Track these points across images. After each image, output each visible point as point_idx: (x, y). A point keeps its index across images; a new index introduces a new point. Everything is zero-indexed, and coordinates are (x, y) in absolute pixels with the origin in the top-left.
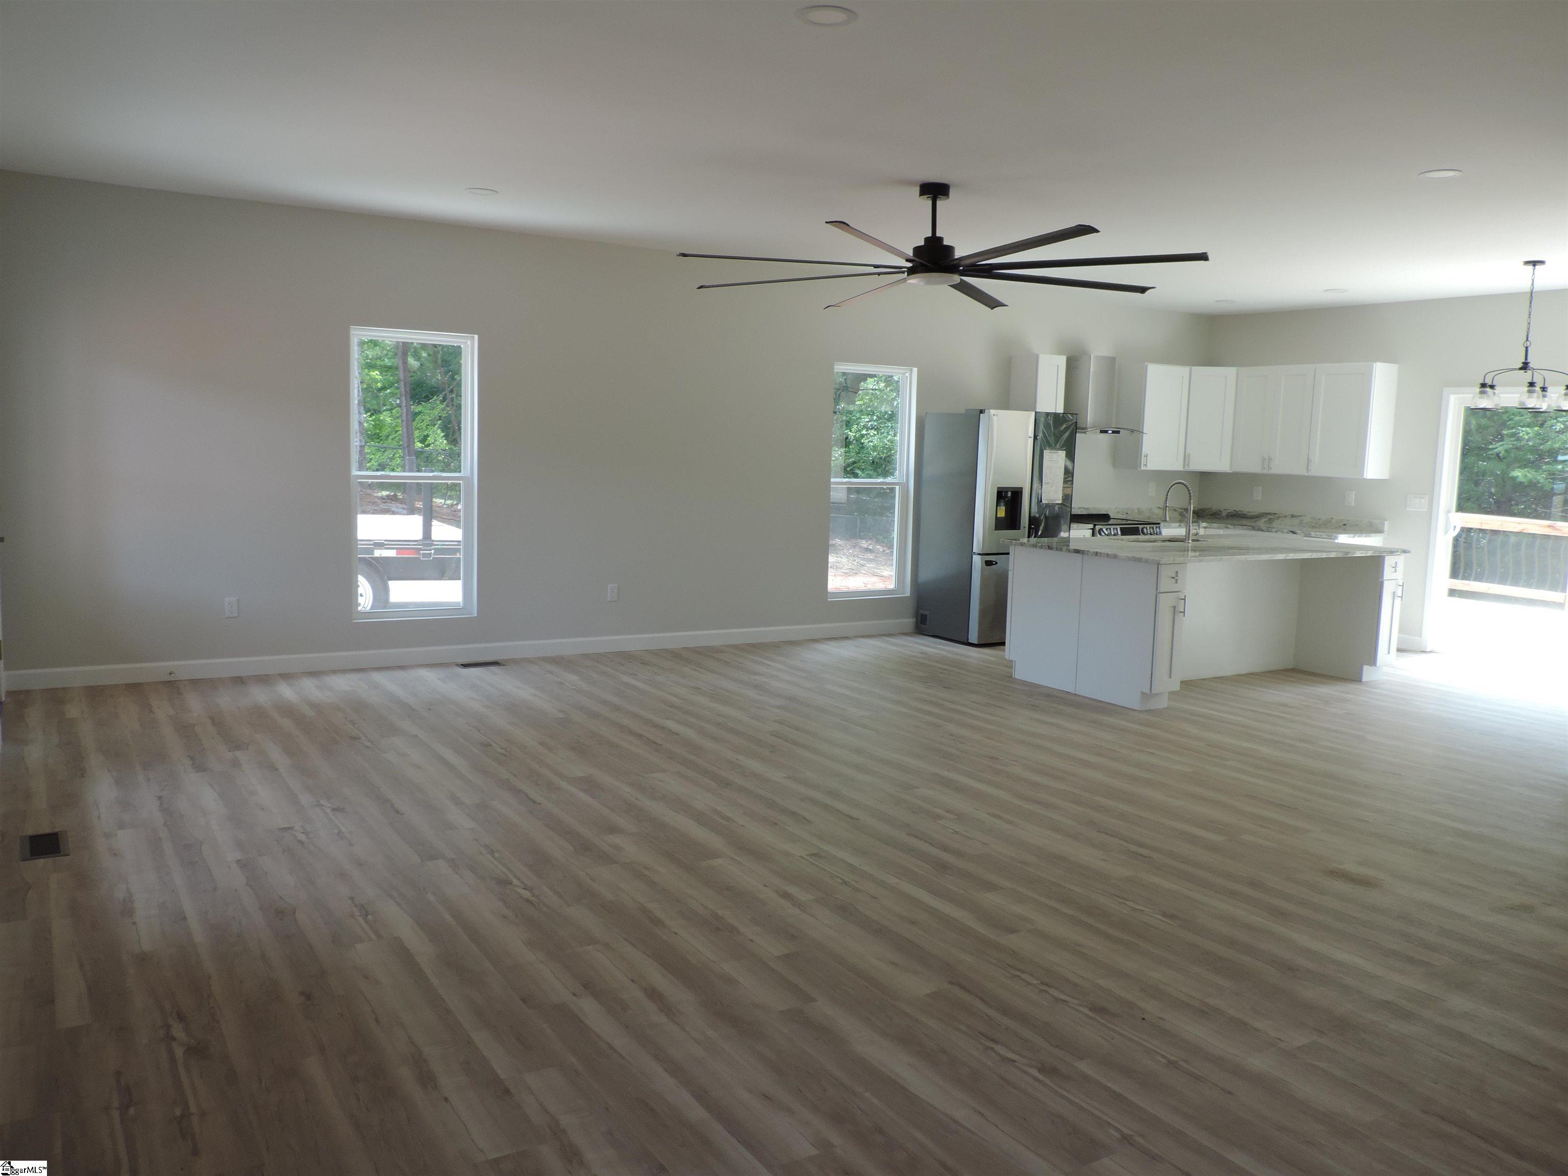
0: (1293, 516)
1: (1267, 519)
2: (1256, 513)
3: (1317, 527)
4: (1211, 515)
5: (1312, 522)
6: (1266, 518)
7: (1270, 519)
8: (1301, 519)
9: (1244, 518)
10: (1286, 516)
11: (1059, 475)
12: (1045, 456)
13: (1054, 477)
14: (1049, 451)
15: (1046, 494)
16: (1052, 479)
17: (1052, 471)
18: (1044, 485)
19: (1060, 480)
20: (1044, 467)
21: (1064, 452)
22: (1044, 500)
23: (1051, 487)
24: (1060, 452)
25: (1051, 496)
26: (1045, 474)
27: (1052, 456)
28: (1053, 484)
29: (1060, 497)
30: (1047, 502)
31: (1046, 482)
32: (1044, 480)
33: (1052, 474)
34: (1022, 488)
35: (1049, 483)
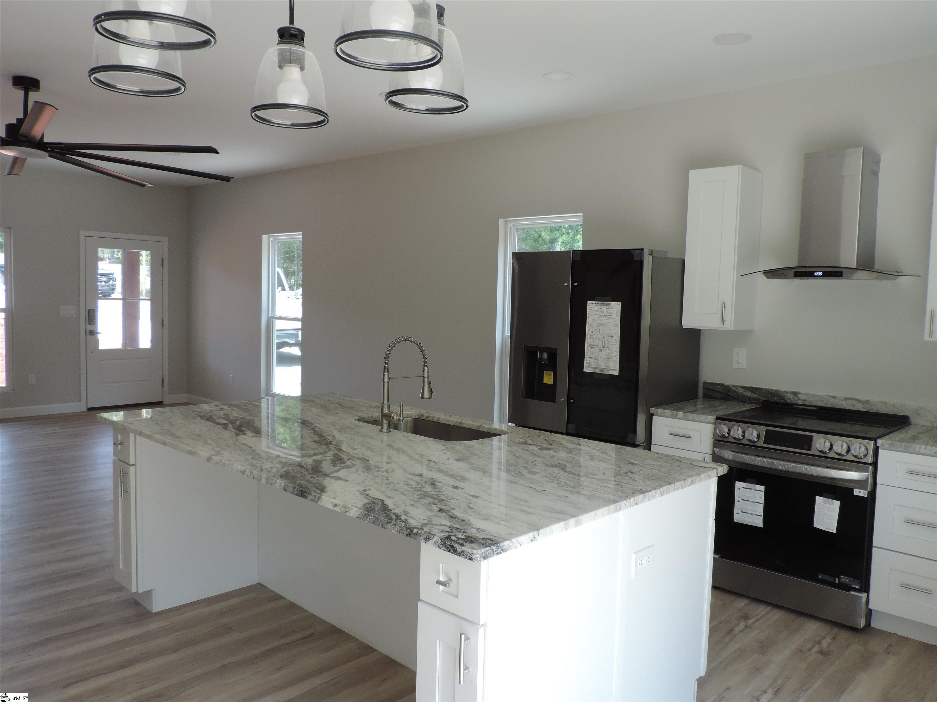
11: (613, 335)
12: (590, 309)
13: (604, 338)
14: (595, 302)
15: (591, 360)
16: (601, 340)
17: (600, 330)
18: (587, 348)
19: (615, 341)
20: (588, 324)
21: (619, 304)
22: (586, 367)
23: (600, 351)
24: (613, 304)
25: (599, 364)
26: (588, 333)
27: (600, 310)
28: (603, 348)
29: (615, 365)
30: (592, 371)
31: (591, 343)
32: (588, 341)
33: (600, 333)
34: (556, 349)
35: (596, 346)
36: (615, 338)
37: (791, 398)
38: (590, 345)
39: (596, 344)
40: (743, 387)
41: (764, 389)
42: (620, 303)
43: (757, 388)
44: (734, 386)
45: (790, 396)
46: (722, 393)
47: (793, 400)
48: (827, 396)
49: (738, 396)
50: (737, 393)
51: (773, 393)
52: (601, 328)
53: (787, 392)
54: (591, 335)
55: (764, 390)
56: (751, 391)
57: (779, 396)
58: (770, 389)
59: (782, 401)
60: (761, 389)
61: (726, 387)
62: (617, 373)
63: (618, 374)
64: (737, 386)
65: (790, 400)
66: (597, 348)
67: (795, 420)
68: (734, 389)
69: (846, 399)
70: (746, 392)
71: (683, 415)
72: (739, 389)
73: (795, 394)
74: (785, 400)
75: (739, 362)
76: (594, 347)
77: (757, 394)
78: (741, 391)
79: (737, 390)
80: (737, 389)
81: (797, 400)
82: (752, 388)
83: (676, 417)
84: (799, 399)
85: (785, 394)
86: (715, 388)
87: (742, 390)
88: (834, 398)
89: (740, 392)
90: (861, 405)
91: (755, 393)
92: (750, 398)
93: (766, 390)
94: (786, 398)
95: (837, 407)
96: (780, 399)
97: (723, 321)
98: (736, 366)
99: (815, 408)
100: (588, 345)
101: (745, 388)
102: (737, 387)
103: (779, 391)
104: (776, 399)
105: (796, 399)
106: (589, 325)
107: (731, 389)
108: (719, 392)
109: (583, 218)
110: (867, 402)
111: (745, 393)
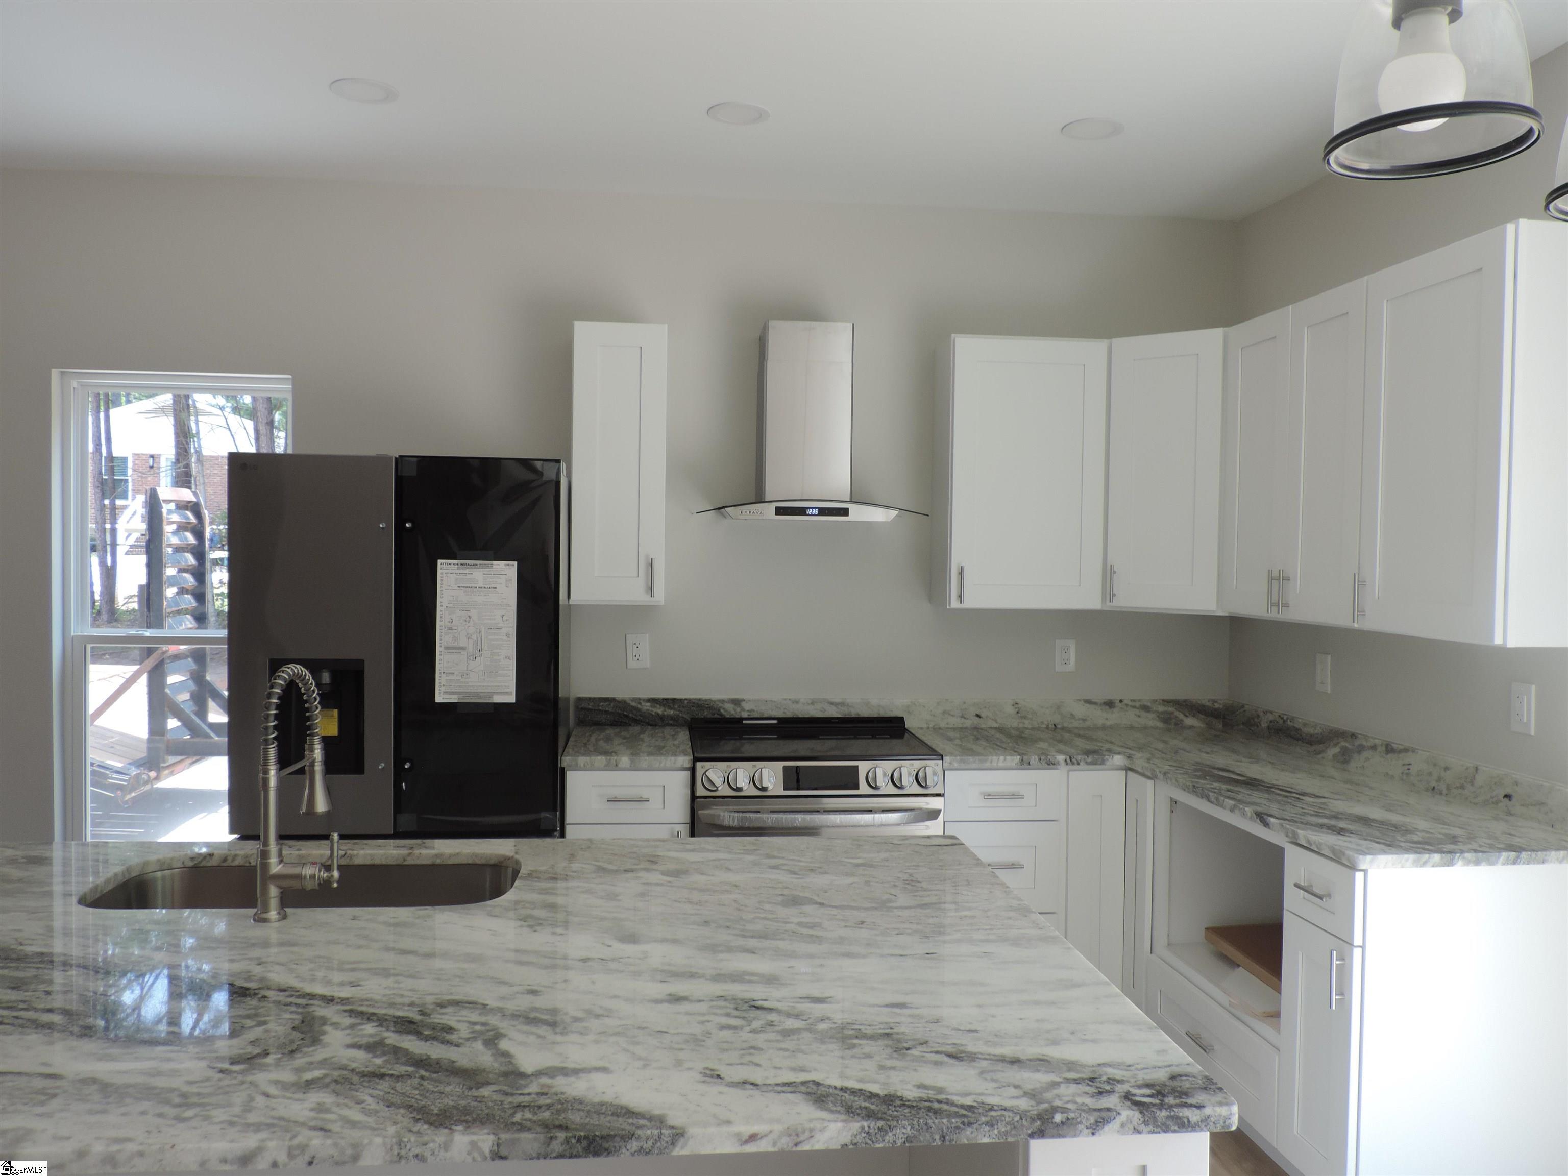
0: (1389, 749)
1: (1336, 750)
2: (1318, 731)
3: (1441, 793)
4: (1243, 724)
5: (1430, 774)
6: (1335, 745)
7: (1345, 752)
8: (1407, 762)
9: (1298, 740)
10: (1374, 748)
11: (500, 625)
12: (444, 575)
13: (480, 632)
14: (455, 562)
15: (451, 677)
16: (474, 637)
17: (470, 617)
18: (441, 655)
19: (505, 638)
20: (442, 606)
21: (513, 565)
22: (440, 693)
23: (471, 658)
24: (499, 565)
25: (470, 684)
26: (442, 623)
27: (468, 576)
28: (478, 652)
29: (507, 684)
30: (454, 699)
31: (450, 645)
32: (441, 640)
33: (471, 623)
34: (361, 662)
35: (463, 649)
36: (504, 631)
37: (730, 711)
38: (446, 648)
39: (461, 645)
40: (649, 700)
41: (686, 699)
42: (516, 563)
43: (674, 700)
44: (634, 700)
45: (729, 707)
46: (612, 713)
47: (733, 712)
48: (785, 700)
49: (641, 715)
50: (639, 710)
51: (699, 704)
52: (473, 613)
53: (723, 701)
54: (450, 629)
55: (686, 701)
56: (664, 706)
57: (710, 708)
58: (695, 699)
59: (716, 716)
60: (681, 700)
61: (619, 702)
62: (512, 699)
63: (514, 701)
64: (640, 699)
65: (730, 712)
66: (463, 652)
67: (738, 743)
68: (634, 704)
69: (813, 703)
70: (655, 707)
71: (629, 762)
72: (643, 704)
73: (737, 702)
74: (721, 715)
75: (638, 657)
76: (458, 651)
77: (675, 709)
78: (646, 706)
79: (639, 706)
80: (640, 704)
81: (740, 712)
82: (666, 700)
83: (616, 767)
84: (743, 710)
85: (720, 705)
86: (599, 706)
87: (648, 704)
88: (797, 702)
89: (645, 708)
90: (834, 708)
91: (671, 709)
92: (662, 718)
93: (689, 700)
94: (722, 711)
95: (801, 716)
96: (713, 714)
97: (650, 590)
98: (632, 664)
99: (775, 722)
100: (442, 649)
101: (654, 701)
102: (639, 701)
103: (710, 700)
104: (706, 714)
105: (738, 710)
106: (442, 609)
107: (629, 705)
108: (606, 712)
109: (293, 385)
110: (842, 704)
111: (654, 710)
